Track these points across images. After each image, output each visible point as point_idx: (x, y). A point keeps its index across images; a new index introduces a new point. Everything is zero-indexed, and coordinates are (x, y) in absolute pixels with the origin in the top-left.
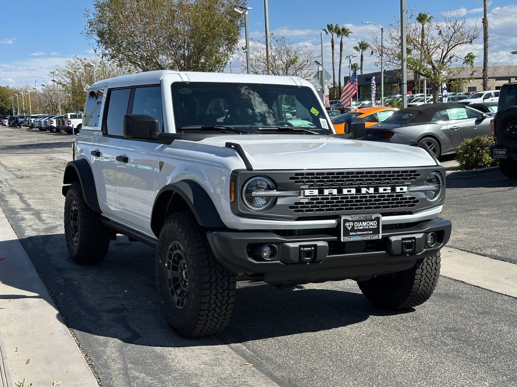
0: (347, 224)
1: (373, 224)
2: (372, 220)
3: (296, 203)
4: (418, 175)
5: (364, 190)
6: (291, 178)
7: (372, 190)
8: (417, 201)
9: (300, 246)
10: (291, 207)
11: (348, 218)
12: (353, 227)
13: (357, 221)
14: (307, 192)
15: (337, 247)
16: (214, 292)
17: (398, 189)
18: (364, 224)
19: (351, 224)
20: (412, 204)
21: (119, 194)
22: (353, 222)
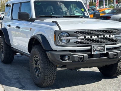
0: (94, 48)
1: (103, 48)
2: (102, 47)
3: (76, 41)
4: (118, 31)
5: (100, 36)
6: (75, 33)
7: (102, 36)
8: (118, 40)
9: (78, 56)
10: (74, 43)
12: (96, 49)
13: (97, 47)
14: (80, 37)
15: (91, 56)
16: (49, 72)
17: (111, 36)
18: (100, 48)
19: (95, 48)
20: (116, 41)
21: (17, 39)
22: (96, 47)
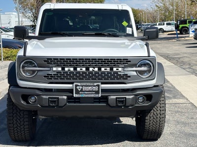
0: (78, 87)
1: (96, 89)
2: (94, 86)
3: (48, 75)
4: (130, 61)
5: (91, 69)
6: (44, 61)
7: (96, 69)
8: (130, 77)
10: (45, 77)
11: (79, 84)
12: (82, 89)
13: (85, 86)
14: (54, 69)
15: (71, 99)
17: (115, 69)
18: (90, 88)
19: (81, 87)
20: (125, 78)
22: (82, 86)
